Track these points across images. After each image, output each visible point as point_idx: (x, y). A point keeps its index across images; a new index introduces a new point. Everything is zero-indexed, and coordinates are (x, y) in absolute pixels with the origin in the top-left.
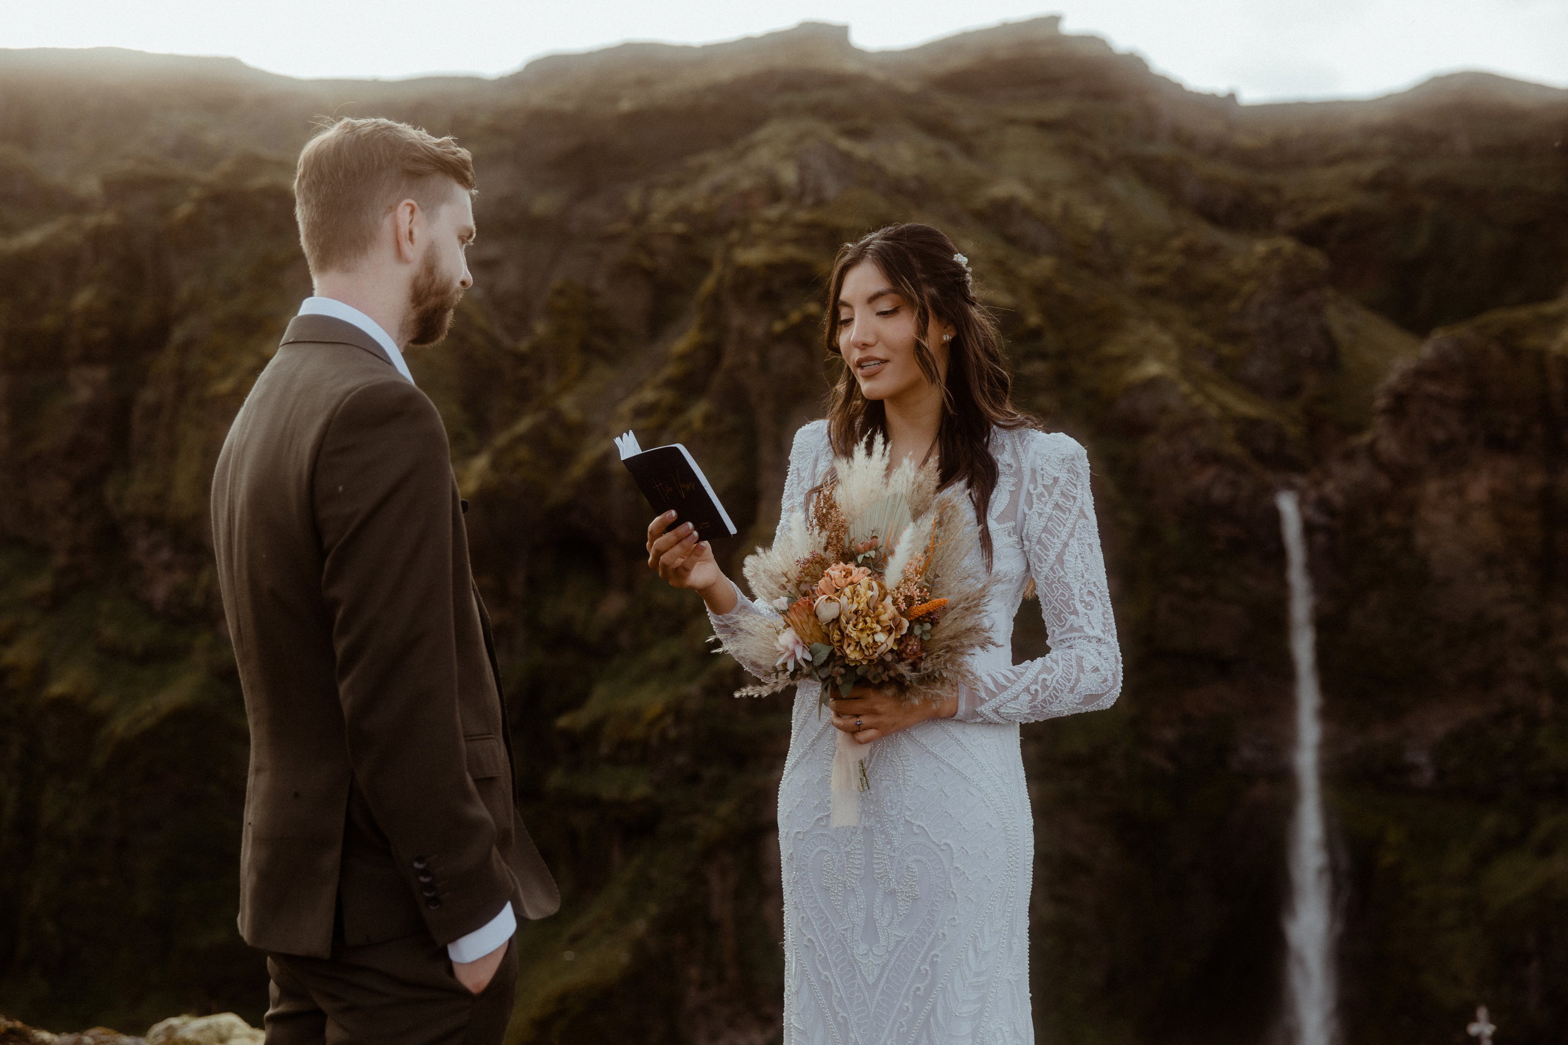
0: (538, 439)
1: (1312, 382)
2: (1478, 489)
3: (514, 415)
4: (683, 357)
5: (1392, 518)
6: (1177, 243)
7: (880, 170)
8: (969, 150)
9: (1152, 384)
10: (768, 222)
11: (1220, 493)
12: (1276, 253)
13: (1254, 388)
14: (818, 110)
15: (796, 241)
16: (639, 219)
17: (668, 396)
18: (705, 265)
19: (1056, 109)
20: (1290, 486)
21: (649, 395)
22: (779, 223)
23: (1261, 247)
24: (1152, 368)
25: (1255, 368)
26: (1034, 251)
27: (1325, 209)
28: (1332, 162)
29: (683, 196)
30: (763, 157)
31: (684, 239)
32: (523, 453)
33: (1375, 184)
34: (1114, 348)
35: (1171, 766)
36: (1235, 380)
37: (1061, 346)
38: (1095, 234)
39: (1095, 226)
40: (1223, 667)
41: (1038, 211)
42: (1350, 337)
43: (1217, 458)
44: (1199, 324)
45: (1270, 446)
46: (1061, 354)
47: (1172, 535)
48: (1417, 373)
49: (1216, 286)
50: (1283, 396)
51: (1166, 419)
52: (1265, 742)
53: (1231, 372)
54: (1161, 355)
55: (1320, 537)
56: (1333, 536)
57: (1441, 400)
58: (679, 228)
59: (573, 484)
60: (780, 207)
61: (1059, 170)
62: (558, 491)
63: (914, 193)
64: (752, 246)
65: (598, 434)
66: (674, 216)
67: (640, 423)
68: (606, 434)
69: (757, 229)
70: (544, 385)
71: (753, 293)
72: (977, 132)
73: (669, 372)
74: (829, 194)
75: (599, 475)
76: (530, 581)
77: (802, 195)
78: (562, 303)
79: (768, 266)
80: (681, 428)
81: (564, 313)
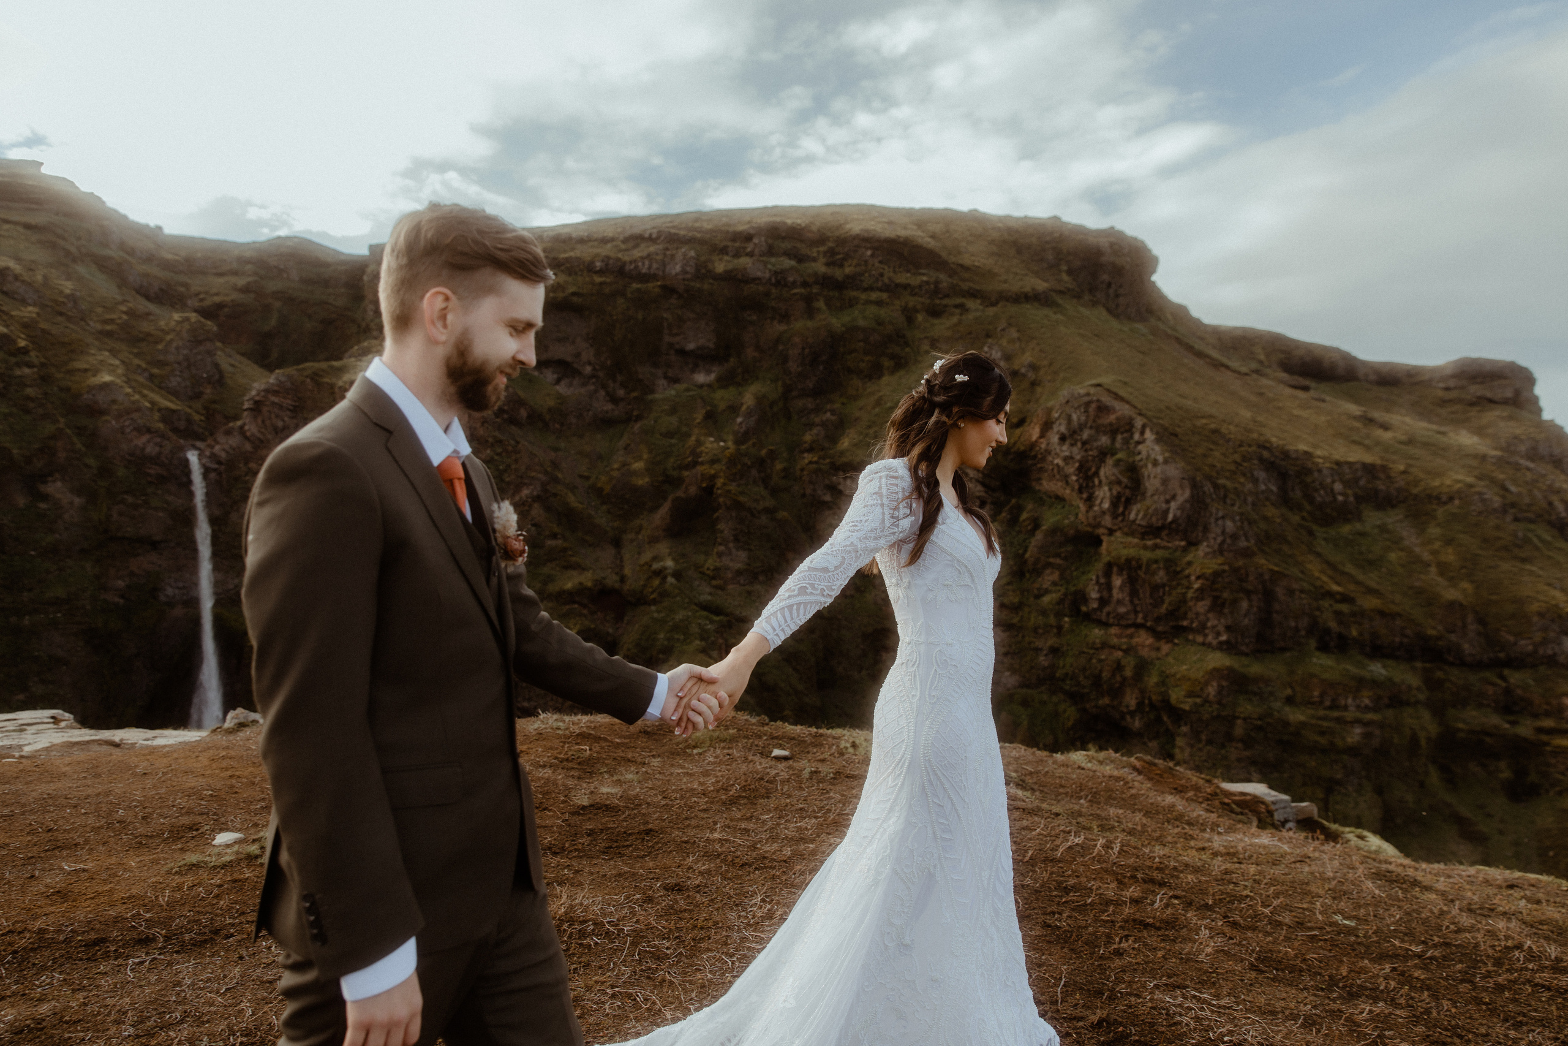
1: (208, 390)
6: (123, 308)
9: (105, 386)
11: (151, 450)
12: (187, 320)
13: (174, 393)
19: (37, 219)
20: (195, 448)
23: (177, 316)
24: (107, 378)
25: (174, 382)
26: (24, 302)
27: (217, 299)
28: (221, 275)
33: (246, 290)
34: (80, 365)
35: (122, 601)
36: (160, 388)
37: (43, 360)
38: (67, 296)
39: (68, 291)
40: (154, 545)
41: (26, 278)
42: (231, 369)
43: (149, 430)
44: (137, 355)
45: (182, 425)
46: (43, 365)
47: (121, 472)
48: (267, 391)
49: (149, 335)
50: (191, 398)
51: (115, 407)
52: (181, 585)
53: (159, 383)
54: (112, 370)
55: (213, 475)
56: (220, 474)
57: (281, 407)
61: (41, 255)
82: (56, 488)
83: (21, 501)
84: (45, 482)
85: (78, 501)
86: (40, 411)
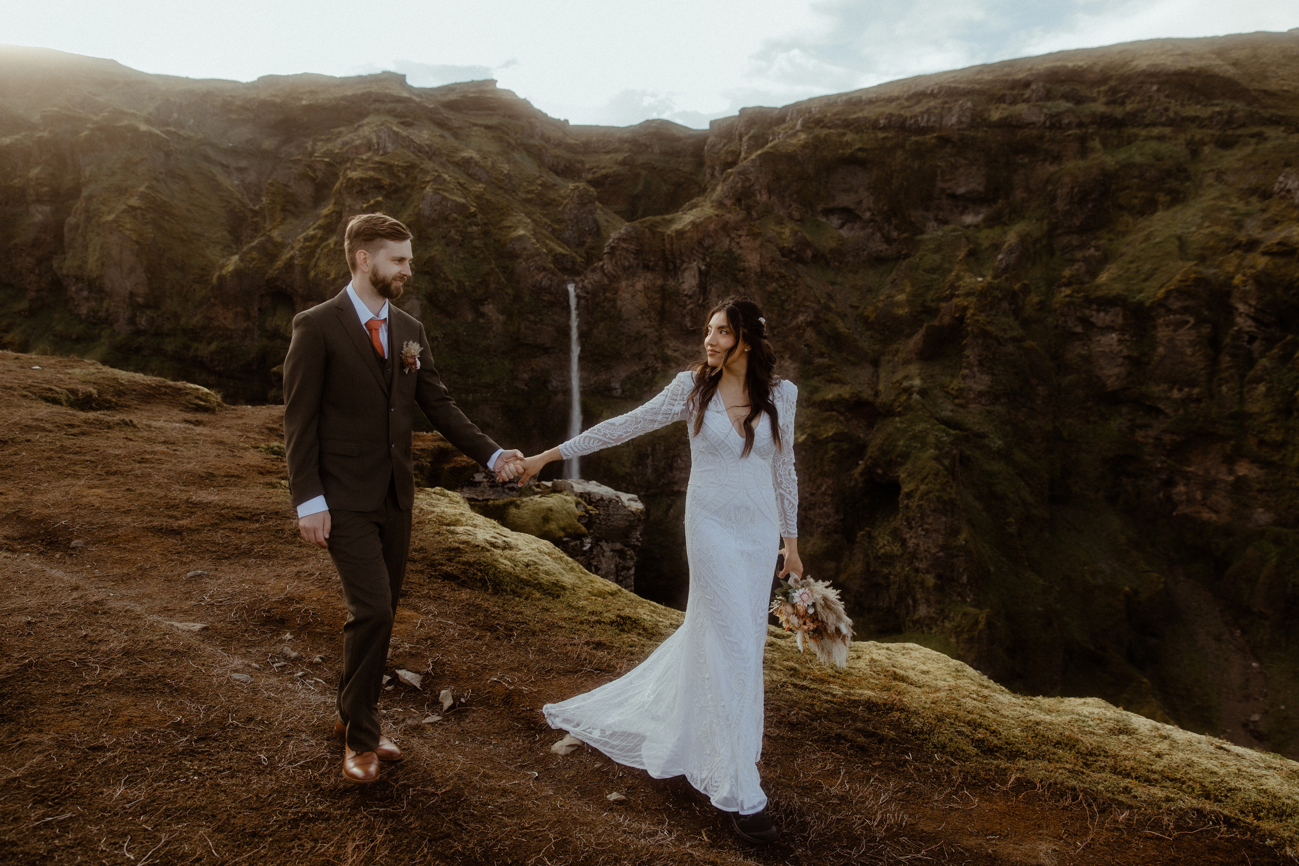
0: (262, 248)
1: (589, 240)
2: (639, 286)
3: (252, 238)
4: (326, 216)
5: (608, 294)
6: (539, 182)
7: (413, 141)
8: (456, 136)
9: (520, 238)
10: (362, 159)
11: (546, 283)
12: (577, 188)
13: (567, 242)
14: (390, 112)
15: (374, 169)
16: (311, 154)
17: (320, 233)
18: (336, 176)
19: (493, 121)
20: (574, 281)
21: (311, 232)
22: (367, 160)
23: (571, 186)
24: (521, 232)
25: (567, 234)
26: (479, 180)
27: (604, 171)
28: (608, 153)
29: (330, 146)
30: (366, 131)
31: (329, 164)
32: (254, 254)
33: (623, 163)
34: (507, 223)
35: (526, 388)
36: (558, 238)
37: (485, 221)
38: (505, 175)
39: (506, 172)
40: (546, 351)
41: (482, 164)
42: (605, 223)
43: (544, 269)
44: (545, 215)
45: (569, 265)
46: (485, 224)
47: (527, 299)
48: (619, 239)
49: (554, 200)
50: (578, 246)
51: (525, 253)
52: (561, 379)
53: (557, 235)
54: (525, 228)
55: (583, 302)
56: (587, 301)
57: (627, 250)
58: (327, 160)
59: (278, 269)
60: (369, 154)
61: (493, 147)
62: (271, 271)
63: (427, 152)
64: (355, 170)
65: (289, 248)
66: (325, 154)
67: (307, 244)
68: (293, 248)
69: (357, 163)
70: (266, 225)
71: (355, 190)
72: (460, 128)
73: (320, 222)
74: (389, 150)
75: (289, 265)
76: (260, 310)
77: (378, 149)
78: (272, 189)
79: (362, 179)
80: (325, 247)
81: (273, 194)
82: (489, 309)
83: (470, 317)
84: (483, 305)
85: (501, 317)
86: (482, 256)
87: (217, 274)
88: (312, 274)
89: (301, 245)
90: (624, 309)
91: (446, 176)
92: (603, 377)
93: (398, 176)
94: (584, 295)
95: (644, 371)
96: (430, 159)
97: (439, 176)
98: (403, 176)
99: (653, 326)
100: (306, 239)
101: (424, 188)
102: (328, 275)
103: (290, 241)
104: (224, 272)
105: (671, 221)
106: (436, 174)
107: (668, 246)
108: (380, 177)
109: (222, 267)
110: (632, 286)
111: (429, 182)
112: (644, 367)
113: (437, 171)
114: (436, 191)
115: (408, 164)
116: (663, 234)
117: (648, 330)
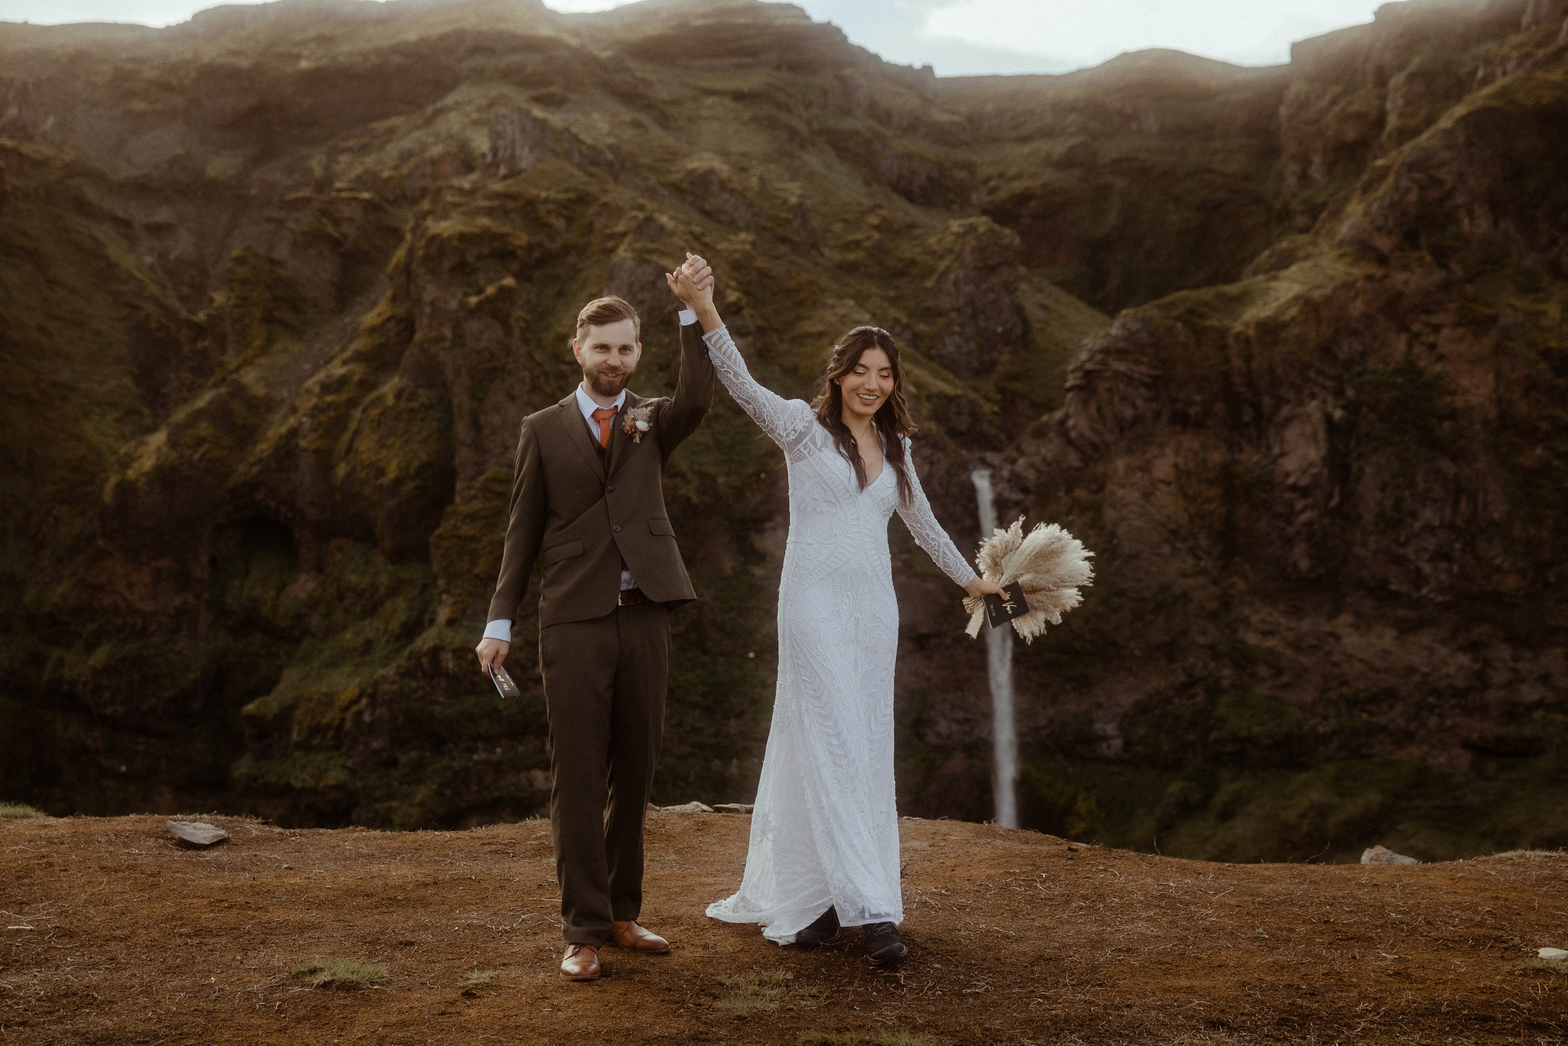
0: (220, 414)
1: (1004, 357)
2: (1163, 468)
3: (194, 389)
4: (373, 330)
5: (1080, 493)
6: (874, 220)
7: (576, 139)
8: (665, 121)
10: (461, 191)
12: (971, 229)
13: (950, 366)
14: (507, 76)
15: (490, 212)
16: (324, 184)
17: (358, 370)
18: (395, 232)
19: (754, 80)
20: (985, 463)
21: (338, 370)
22: (472, 192)
23: (955, 225)
25: (950, 345)
26: (733, 226)
27: (1018, 186)
28: (1026, 139)
29: (369, 161)
30: (453, 122)
31: (370, 206)
32: (204, 428)
33: (1066, 162)
34: (812, 326)
36: (931, 358)
37: (760, 322)
38: (793, 209)
39: (794, 200)
41: (736, 185)
42: (1041, 314)
44: (894, 301)
45: (963, 423)
48: (1106, 351)
49: (913, 263)
50: (977, 373)
52: (960, 715)
53: (928, 349)
55: (1013, 513)
56: (1025, 511)
57: (1129, 379)
58: (366, 195)
59: (260, 461)
60: (473, 177)
61: (756, 143)
62: (242, 468)
63: (610, 165)
64: (445, 217)
65: (284, 410)
66: (360, 182)
67: (329, 398)
68: (294, 410)
69: (449, 198)
70: (226, 358)
71: (447, 265)
72: (676, 102)
73: (359, 344)
74: (523, 164)
75: (286, 451)
76: (213, 562)
77: (495, 164)
78: (243, 272)
79: (463, 237)
80: (373, 403)
81: (244, 282)
84: (761, 531)
87: (114, 480)
88: (341, 470)
89: (314, 401)
90: (1122, 530)
91: (664, 219)
92: (1072, 706)
93: (549, 226)
94: (1016, 496)
95: (1184, 689)
96: (616, 180)
97: (649, 219)
98: (560, 223)
99: (1203, 572)
100: (326, 388)
101: (613, 250)
102: (381, 472)
103: (285, 393)
104: (131, 474)
105: (1242, 300)
106: (641, 215)
107: (1237, 363)
108: (505, 229)
109: (125, 463)
110: (1140, 469)
111: (623, 235)
112: (1182, 678)
113: (641, 208)
114: (642, 257)
115: (571, 195)
116: (1222, 333)
117: (1190, 581)
